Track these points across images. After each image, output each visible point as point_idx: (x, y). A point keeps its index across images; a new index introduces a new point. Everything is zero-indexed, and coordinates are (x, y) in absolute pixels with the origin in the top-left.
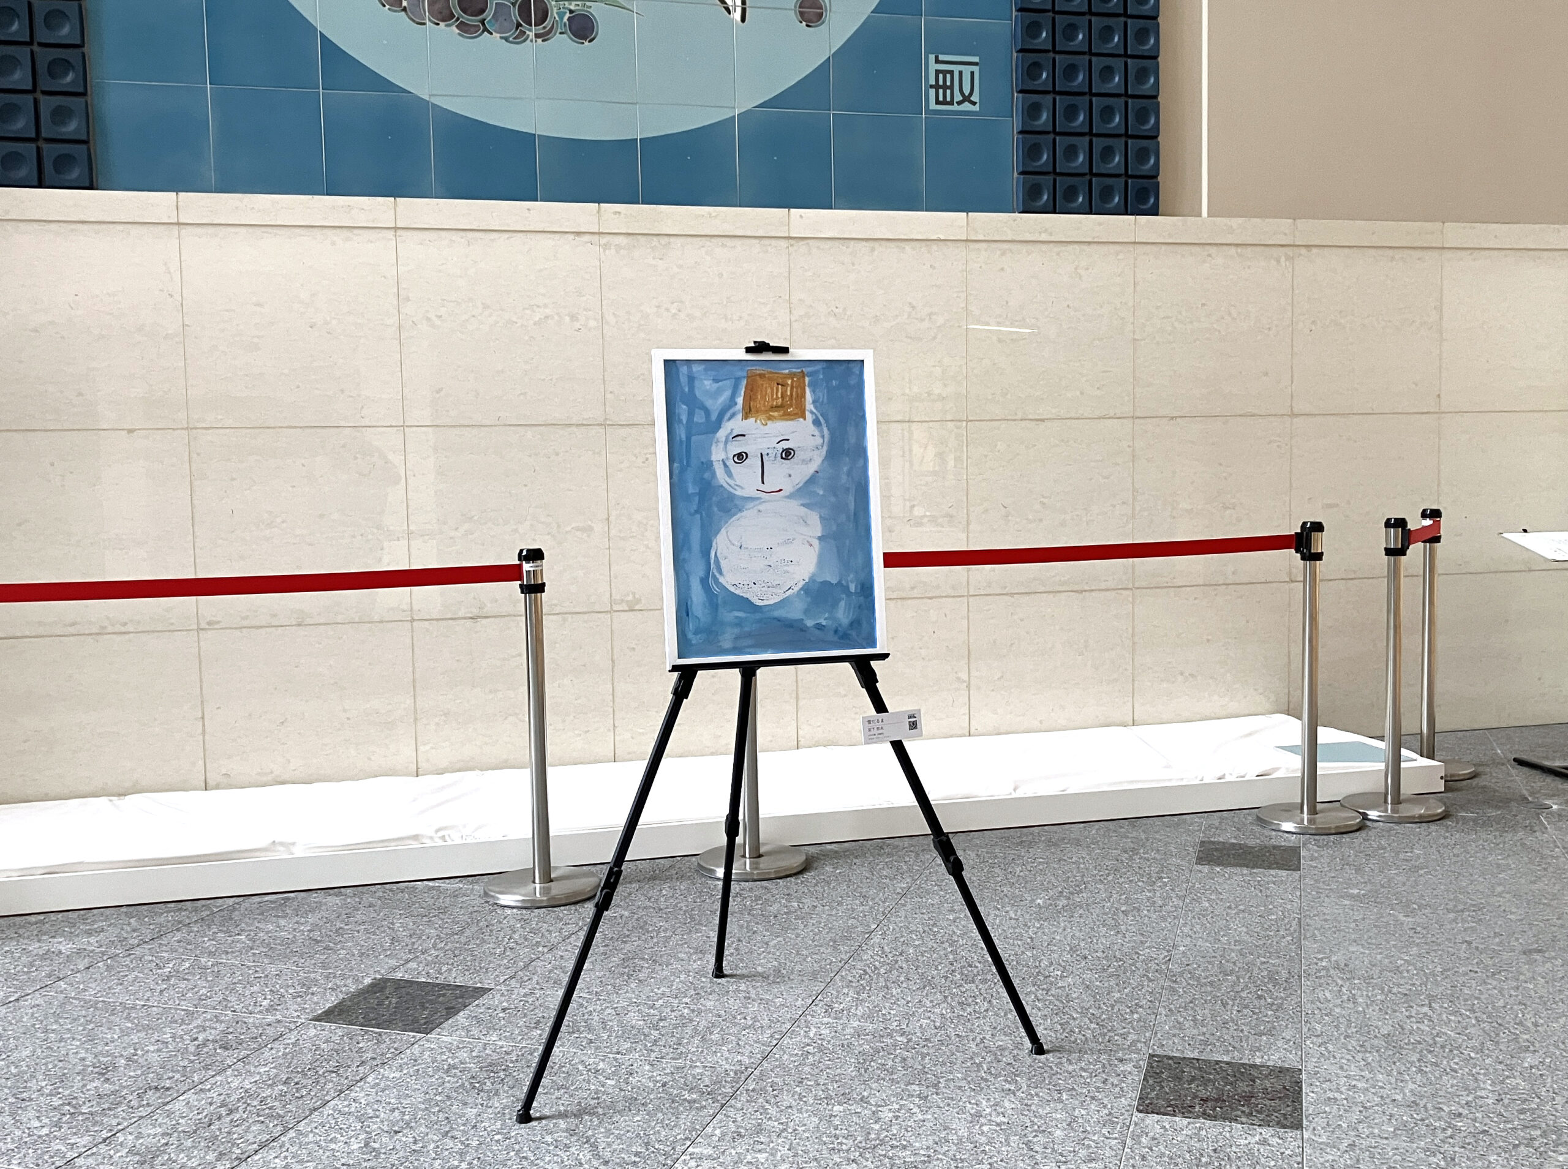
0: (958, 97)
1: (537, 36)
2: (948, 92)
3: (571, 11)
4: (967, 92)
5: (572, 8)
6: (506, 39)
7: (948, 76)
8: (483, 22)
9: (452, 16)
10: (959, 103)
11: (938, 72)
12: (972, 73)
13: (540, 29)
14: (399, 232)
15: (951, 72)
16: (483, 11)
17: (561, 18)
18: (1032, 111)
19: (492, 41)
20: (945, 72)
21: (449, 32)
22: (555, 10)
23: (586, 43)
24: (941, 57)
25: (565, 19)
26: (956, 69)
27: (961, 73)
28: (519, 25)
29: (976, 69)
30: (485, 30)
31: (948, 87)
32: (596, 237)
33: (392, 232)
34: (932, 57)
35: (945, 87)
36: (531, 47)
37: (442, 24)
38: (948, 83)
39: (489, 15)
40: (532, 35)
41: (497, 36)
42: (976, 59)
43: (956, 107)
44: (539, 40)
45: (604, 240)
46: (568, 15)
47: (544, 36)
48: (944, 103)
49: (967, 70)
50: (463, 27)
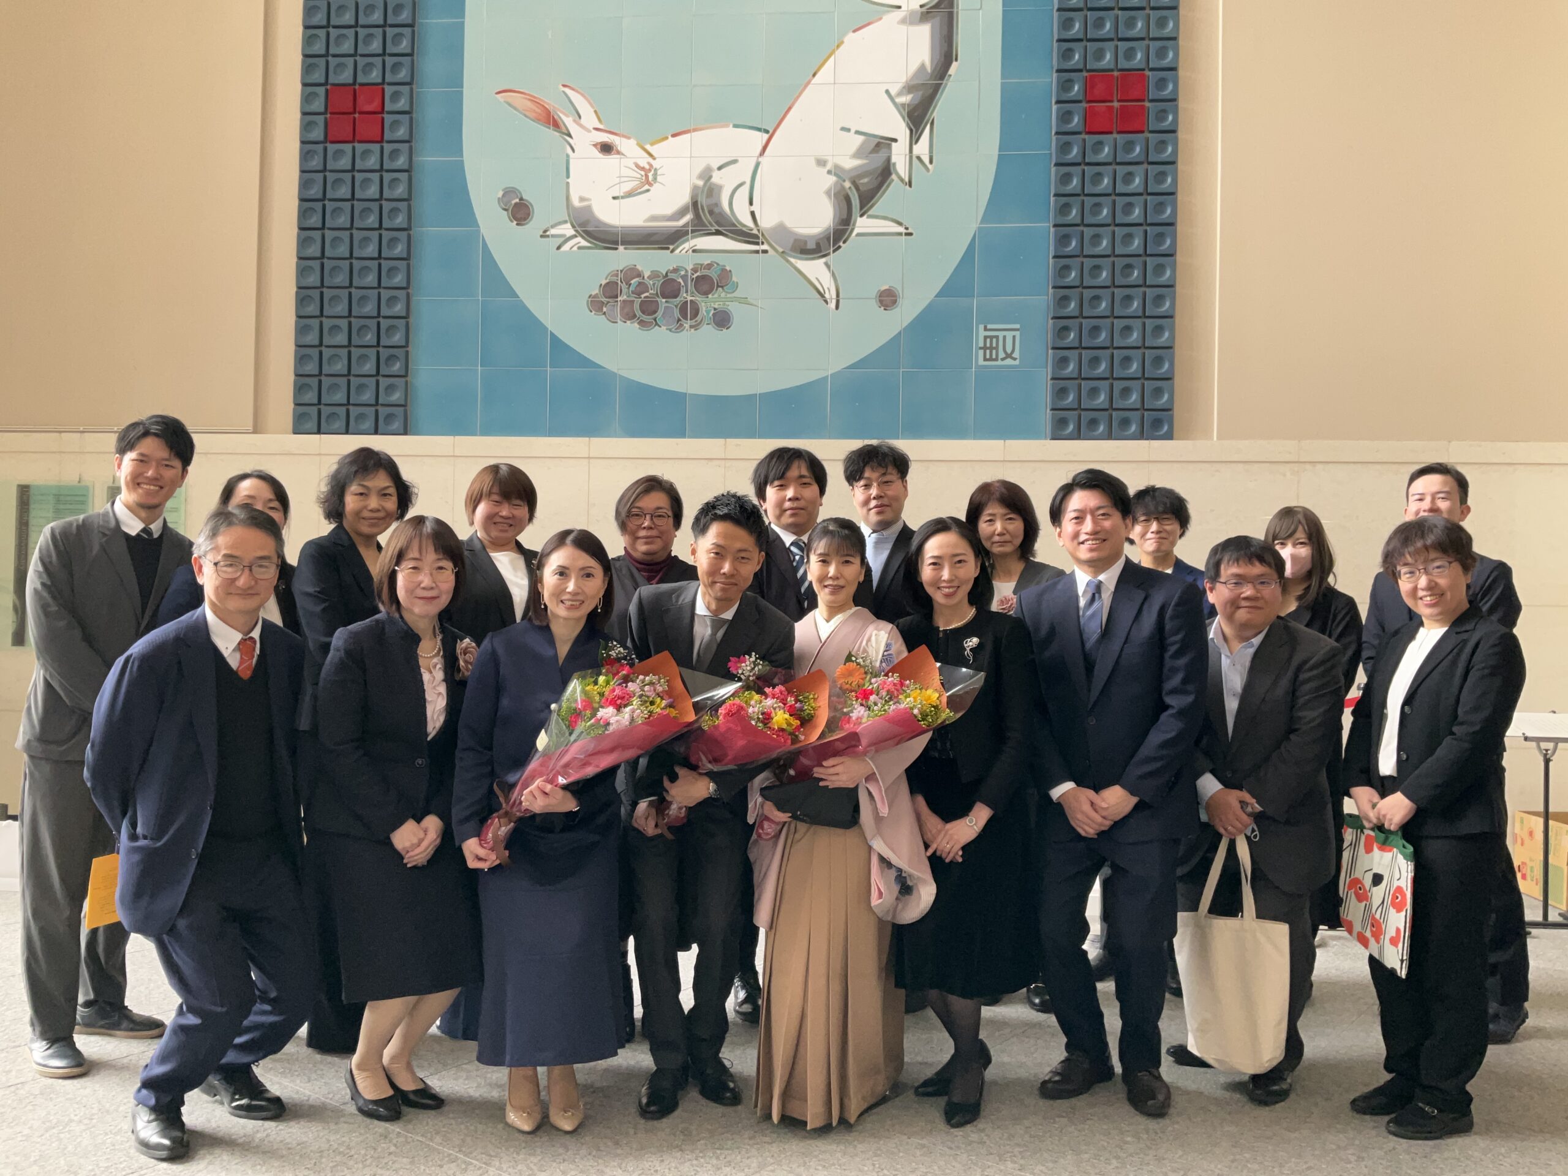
0: (1002, 355)
1: (691, 327)
2: (994, 352)
3: (715, 309)
4: (1009, 350)
5: (716, 307)
6: (670, 330)
7: (994, 340)
8: (655, 319)
9: (635, 316)
10: (1003, 359)
11: (986, 338)
12: (1014, 337)
13: (693, 322)
14: (591, 460)
15: (997, 337)
16: (655, 312)
17: (708, 314)
18: (1063, 362)
19: (660, 333)
20: (991, 337)
21: (633, 326)
22: (704, 309)
23: (725, 330)
24: (989, 326)
25: (711, 314)
26: (1001, 334)
27: (1004, 337)
28: (679, 320)
29: (1017, 334)
30: (657, 324)
31: (995, 348)
32: (723, 462)
33: (587, 460)
34: (981, 327)
35: (991, 348)
36: (687, 334)
37: (628, 322)
38: (994, 345)
39: (659, 314)
40: (687, 326)
41: (664, 328)
42: (1018, 326)
43: (999, 363)
44: (693, 330)
45: (729, 463)
46: (712, 312)
47: (695, 327)
48: (991, 359)
49: (1009, 335)
50: (642, 323)
